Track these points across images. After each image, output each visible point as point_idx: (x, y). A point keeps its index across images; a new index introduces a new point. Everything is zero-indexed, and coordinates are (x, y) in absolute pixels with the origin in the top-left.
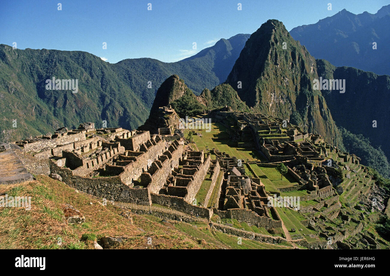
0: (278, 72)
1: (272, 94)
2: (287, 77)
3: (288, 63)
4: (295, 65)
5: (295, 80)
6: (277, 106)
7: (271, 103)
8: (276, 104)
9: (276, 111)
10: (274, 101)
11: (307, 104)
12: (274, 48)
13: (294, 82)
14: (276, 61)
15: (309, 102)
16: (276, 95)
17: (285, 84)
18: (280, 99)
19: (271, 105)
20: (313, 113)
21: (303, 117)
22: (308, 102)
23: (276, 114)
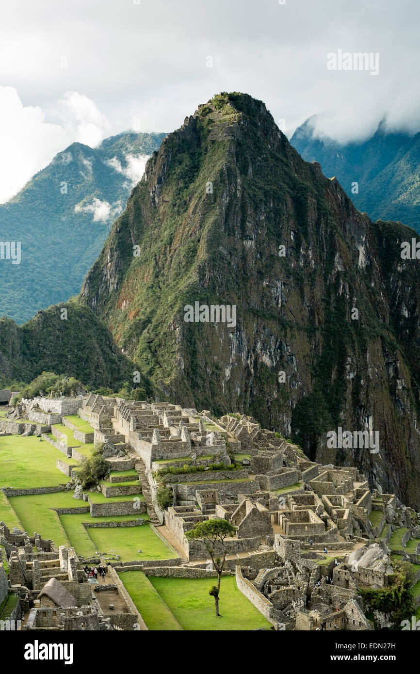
0: (251, 263)
1: (231, 335)
2: (278, 280)
3: (284, 233)
4: (304, 241)
5: (307, 289)
6: (249, 374)
7: (230, 368)
8: (247, 367)
9: (246, 391)
10: (239, 360)
11: (348, 367)
12: (236, 183)
13: (302, 297)
14: (243, 227)
15: (352, 360)
16: (245, 340)
17: (274, 303)
18: (259, 351)
19: (228, 372)
20: (367, 396)
21: (335, 409)
22: (349, 359)
23: (245, 403)
